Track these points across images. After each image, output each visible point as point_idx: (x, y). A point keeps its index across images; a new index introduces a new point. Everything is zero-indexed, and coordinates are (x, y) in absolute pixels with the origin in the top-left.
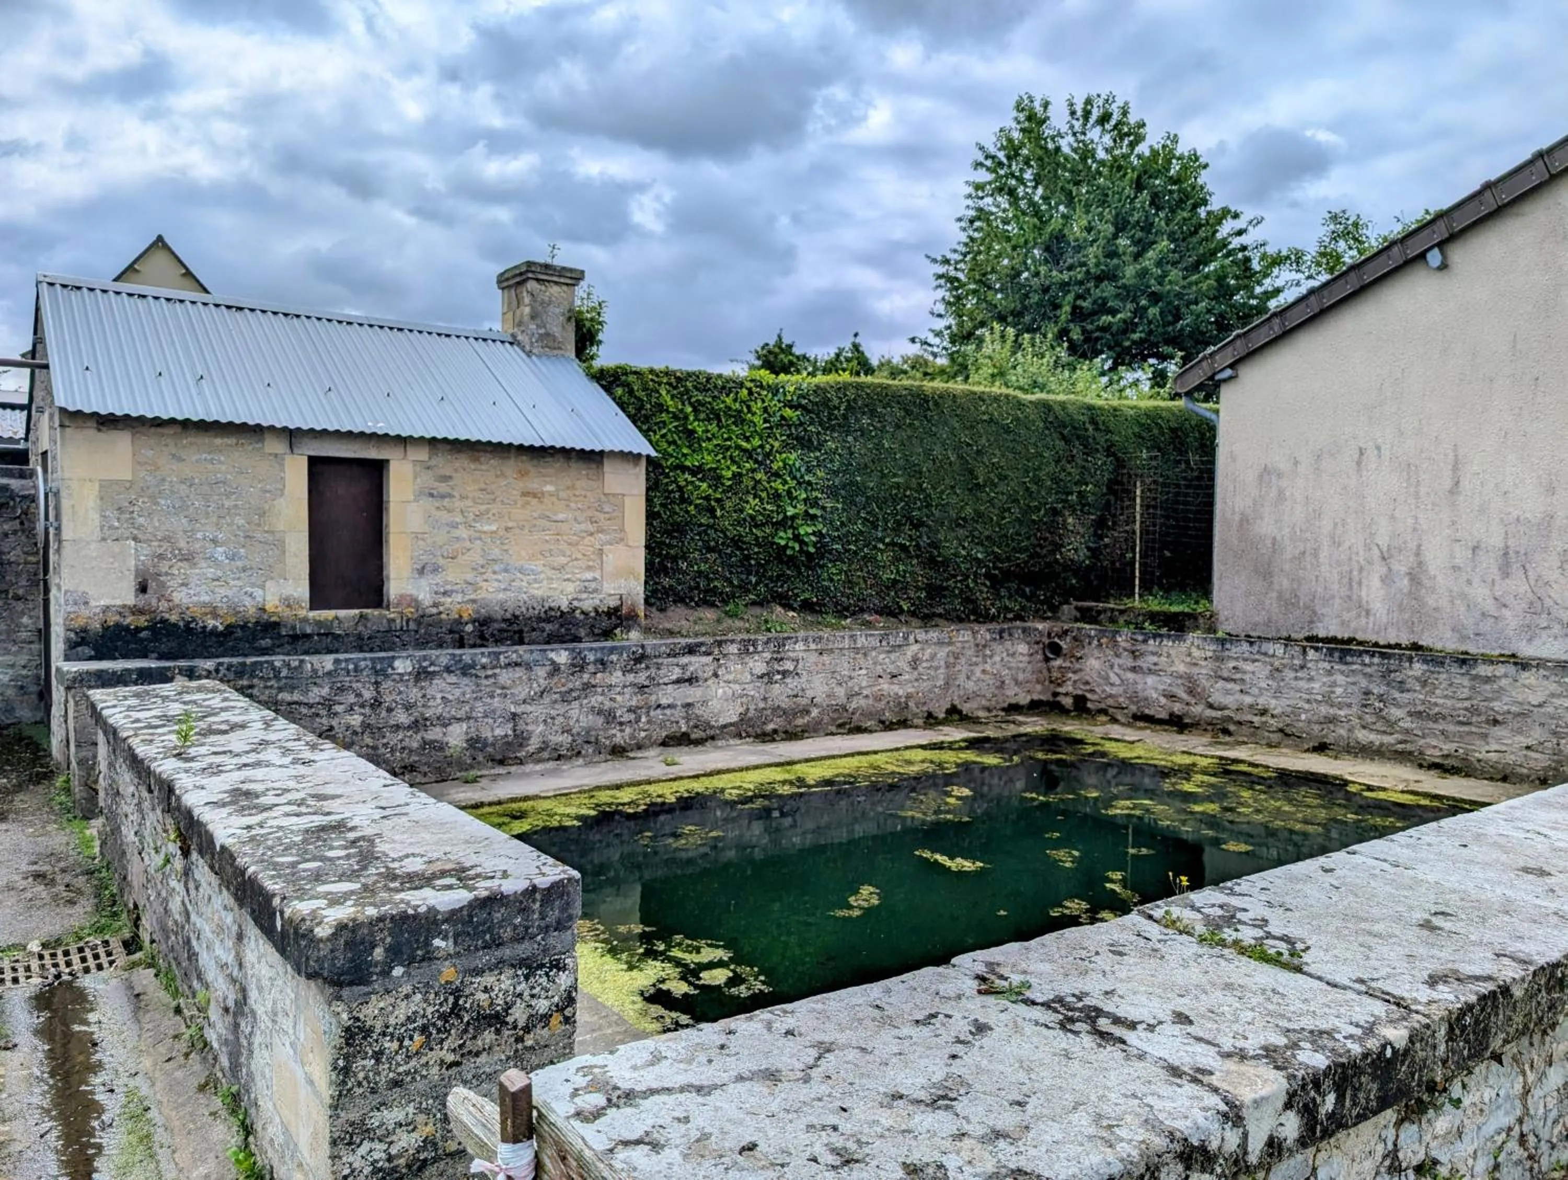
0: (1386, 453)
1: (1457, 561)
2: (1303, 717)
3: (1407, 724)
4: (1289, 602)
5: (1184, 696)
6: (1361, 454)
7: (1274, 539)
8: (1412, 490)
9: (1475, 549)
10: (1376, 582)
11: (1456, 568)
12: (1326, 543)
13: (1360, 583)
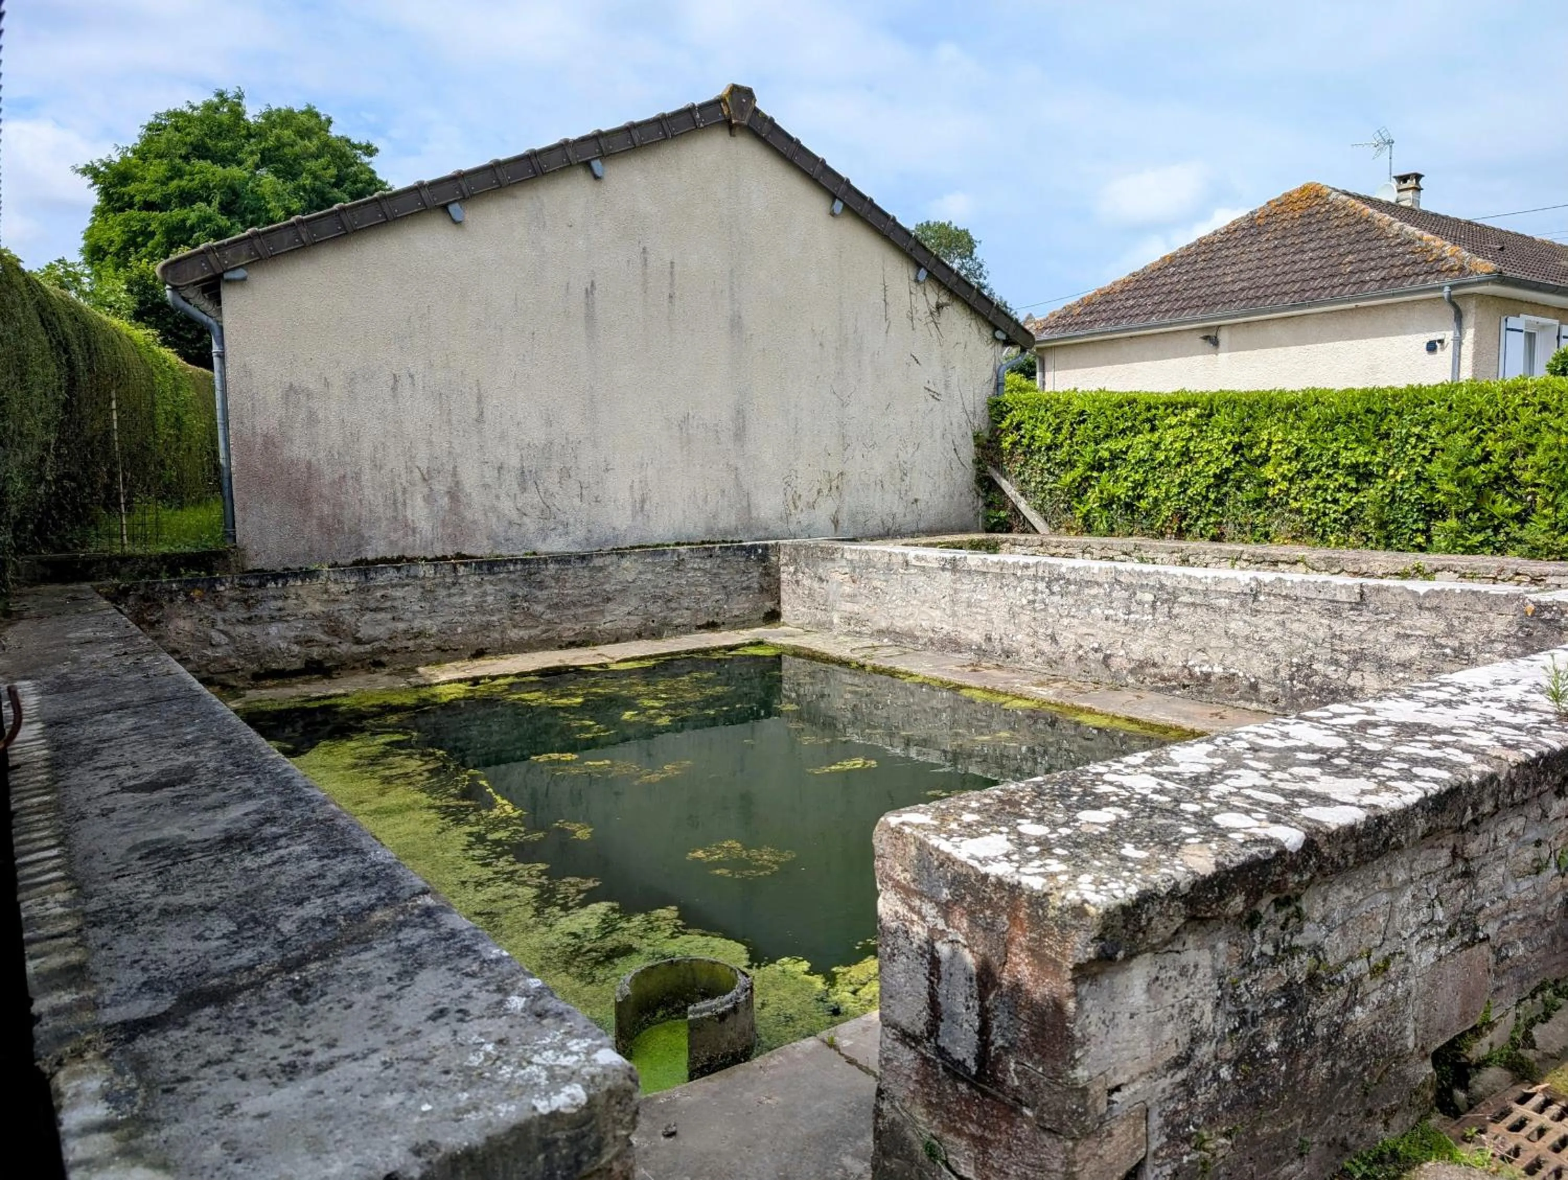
0: (419, 383)
1: (488, 480)
2: (460, 630)
3: (548, 616)
4: (329, 529)
5: (324, 638)
6: (396, 381)
7: (309, 463)
8: (445, 418)
9: (500, 468)
10: (419, 501)
11: (486, 486)
12: (367, 466)
13: (405, 504)
